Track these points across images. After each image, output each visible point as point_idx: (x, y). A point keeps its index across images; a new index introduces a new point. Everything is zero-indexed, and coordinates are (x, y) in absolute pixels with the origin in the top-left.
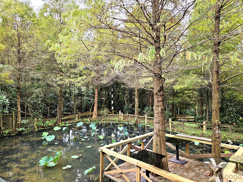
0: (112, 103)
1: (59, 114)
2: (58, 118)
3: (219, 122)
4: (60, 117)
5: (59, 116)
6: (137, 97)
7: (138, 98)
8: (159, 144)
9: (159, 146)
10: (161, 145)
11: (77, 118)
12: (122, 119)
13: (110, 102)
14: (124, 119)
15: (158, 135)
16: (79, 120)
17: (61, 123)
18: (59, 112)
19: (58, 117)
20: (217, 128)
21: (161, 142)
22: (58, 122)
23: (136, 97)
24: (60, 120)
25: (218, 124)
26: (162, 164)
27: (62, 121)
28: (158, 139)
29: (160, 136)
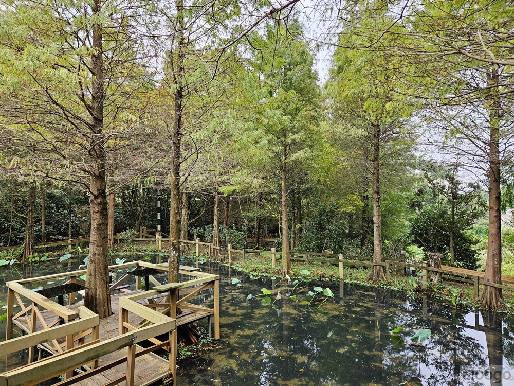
0: (159, 217)
1: (29, 238)
2: (25, 247)
3: (175, 240)
4: (29, 244)
5: (27, 241)
6: (186, 206)
7: (186, 208)
8: (93, 274)
9: (93, 277)
10: (96, 275)
11: (70, 246)
12: (160, 247)
13: (155, 216)
14: (163, 248)
15: (92, 262)
16: (73, 250)
17: (31, 256)
18: (29, 235)
19: (26, 244)
20: (172, 248)
21: (95, 271)
22: (25, 254)
23: (184, 206)
24: (29, 249)
25: (173, 243)
26: (96, 302)
27: (34, 251)
28: (92, 267)
29: (95, 263)
